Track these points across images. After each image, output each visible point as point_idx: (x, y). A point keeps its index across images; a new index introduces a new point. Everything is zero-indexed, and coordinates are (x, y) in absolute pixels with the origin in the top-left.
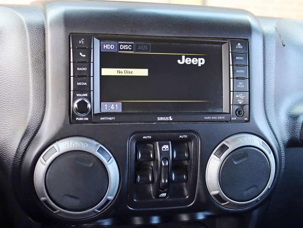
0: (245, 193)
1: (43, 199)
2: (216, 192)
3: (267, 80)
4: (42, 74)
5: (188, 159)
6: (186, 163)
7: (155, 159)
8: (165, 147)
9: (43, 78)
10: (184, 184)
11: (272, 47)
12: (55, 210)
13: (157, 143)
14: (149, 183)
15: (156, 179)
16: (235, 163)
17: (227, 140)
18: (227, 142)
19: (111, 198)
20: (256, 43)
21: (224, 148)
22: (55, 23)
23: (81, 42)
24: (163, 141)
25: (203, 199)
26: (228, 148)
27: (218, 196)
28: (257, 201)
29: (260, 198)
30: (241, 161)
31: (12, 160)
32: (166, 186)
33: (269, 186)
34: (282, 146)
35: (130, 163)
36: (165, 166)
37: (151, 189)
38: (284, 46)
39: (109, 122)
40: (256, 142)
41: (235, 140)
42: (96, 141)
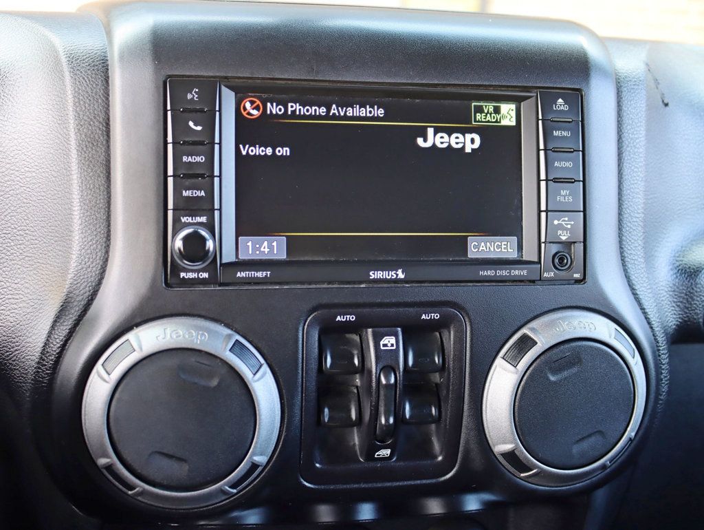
0: (576, 449)
1: (102, 461)
2: (508, 447)
3: (625, 186)
4: (100, 170)
5: (443, 368)
6: (436, 378)
7: (363, 369)
8: (389, 341)
9: (102, 180)
10: (433, 426)
11: (637, 109)
12: (132, 488)
13: (370, 330)
14: (352, 424)
15: (367, 417)
16: (552, 378)
17: (534, 324)
18: (532, 330)
19: (261, 459)
20: (600, 99)
21: (526, 343)
22: (131, 53)
23: (193, 95)
24: (383, 326)
25: (478, 462)
26: (535, 343)
27: (511, 456)
28: (604, 467)
29: (611, 460)
30: (565, 374)
31: (31, 371)
32: (391, 431)
33: (631, 432)
34: (661, 338)
35: (306, 378)
36: (388, 386)
37: (356, 439)
38: (666, 105)
39: (258, 282)
40: (602, 329)
41: (552, 324)
42: (228, 326)
